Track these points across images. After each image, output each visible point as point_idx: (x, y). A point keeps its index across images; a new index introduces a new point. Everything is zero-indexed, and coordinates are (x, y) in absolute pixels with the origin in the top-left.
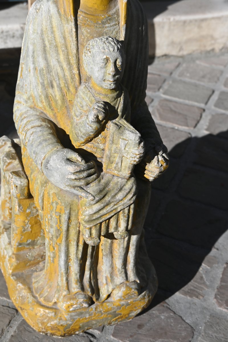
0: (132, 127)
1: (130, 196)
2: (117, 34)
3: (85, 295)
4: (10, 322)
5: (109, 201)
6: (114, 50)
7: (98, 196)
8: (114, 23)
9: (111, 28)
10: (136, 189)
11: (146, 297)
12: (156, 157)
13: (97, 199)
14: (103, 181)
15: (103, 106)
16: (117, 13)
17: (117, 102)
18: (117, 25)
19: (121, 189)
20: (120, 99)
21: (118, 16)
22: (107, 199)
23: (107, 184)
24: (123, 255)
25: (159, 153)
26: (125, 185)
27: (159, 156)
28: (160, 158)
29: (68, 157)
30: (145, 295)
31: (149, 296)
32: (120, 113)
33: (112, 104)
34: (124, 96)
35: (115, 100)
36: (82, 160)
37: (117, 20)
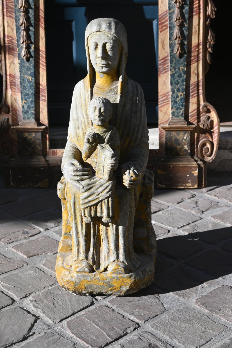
0: (110, 149)
1: (107, 190)
2: (115, 99)
3: (88, 263)
4: (52, 285)
5: (94, 192)
6: (100, 103)
7: (87, 187)
8: (113, 93)
9: (112, 96)
10: (112, 187)
11: (133, 277)
12: (128, 170)
13: (85, 188)
14: (93, 181)
15: (93, 134)
16: (117, 88)
17: (105, 134)
18: (116, 95)
19: (101, 186)
20: (108, 133)
21: (117, 89)
22: (92, 190)
23: (94, 183)
24: (114, 240)
25: (131, 168)
26: (104, 184)
27: (131, 170)
28: (131, 171)
29: (73, 163)
30: (131, 275)
31: (135, 278)
32: (106, 141)
33: (102, 135)
34: (111, 132)
35: (104, 133)
36: (79, 165)
37: (116, 92)
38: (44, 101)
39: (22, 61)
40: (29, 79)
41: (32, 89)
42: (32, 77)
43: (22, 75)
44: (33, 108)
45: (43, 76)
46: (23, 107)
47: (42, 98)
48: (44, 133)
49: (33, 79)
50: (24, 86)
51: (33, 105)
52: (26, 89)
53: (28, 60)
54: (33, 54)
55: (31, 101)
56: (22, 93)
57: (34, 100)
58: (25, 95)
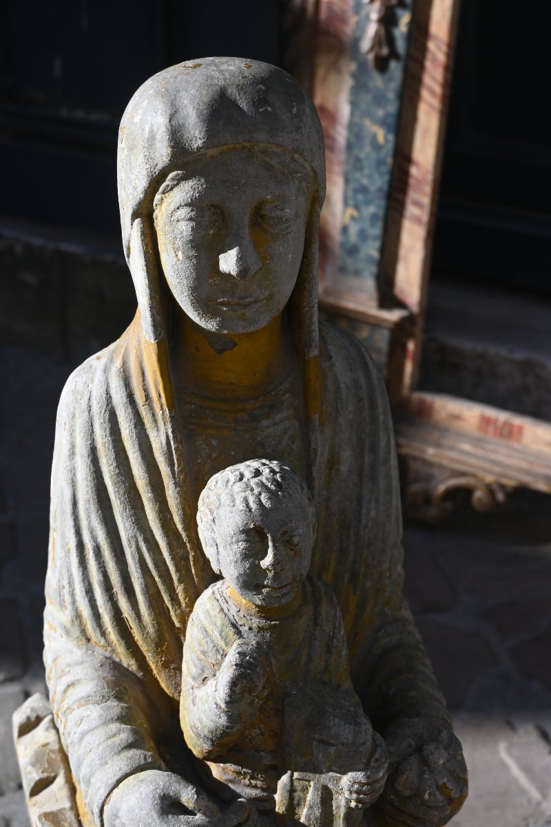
2: (293, 442)
9: (277, 429)
16: (292, 387)
18: (294, 420)
21: (296, 394)
38: (418, 220)
39: (362, 67)
40: (374, 136)
41: (381, 174)
42: (388, 131)
43: (357, 119)
44: (375, 238)
45: (426, 132)
46: (345, 230)
47: (411, 210)
48: (400, 332)
49: (391, 137)
50: (358, 159)
51: (376, 231)
52: (360, 169)
53: (382, 65)
54: (401, 45)
55: (374, 217)
56: (347, 181)
57: (381, 212)
58: (356, 191)
